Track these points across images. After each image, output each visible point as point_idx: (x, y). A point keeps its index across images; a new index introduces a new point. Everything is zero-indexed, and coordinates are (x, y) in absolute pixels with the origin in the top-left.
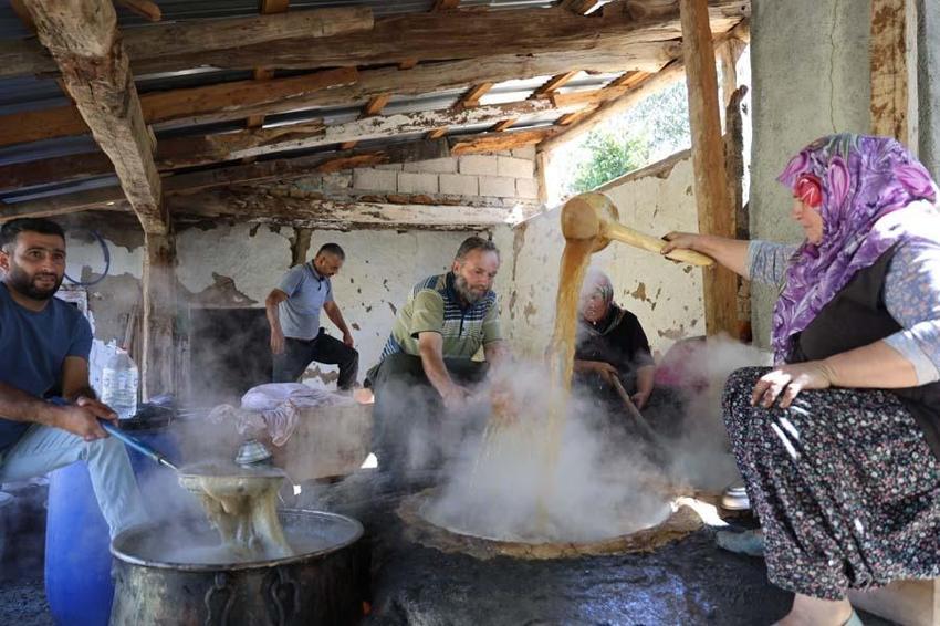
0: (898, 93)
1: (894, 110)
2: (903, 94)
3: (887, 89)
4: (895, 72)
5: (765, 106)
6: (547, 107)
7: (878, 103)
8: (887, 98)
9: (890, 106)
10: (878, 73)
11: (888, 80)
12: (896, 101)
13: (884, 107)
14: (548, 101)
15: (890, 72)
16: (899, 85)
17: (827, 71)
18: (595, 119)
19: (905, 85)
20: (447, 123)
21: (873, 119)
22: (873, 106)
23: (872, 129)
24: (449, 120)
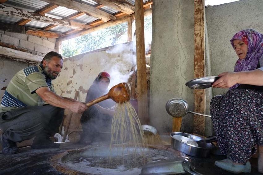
0: (202, 31)
1: (201, 35)
2: (203, 31)
3: (199, 29)
4: (201, 25)
5: (157, 31)
6: (68, 24)
7: (196, 32)
8: (199, 32)
9: (200, 34)
10: (196, 25)
11: (199, 27)
12: (201, 33)
13: (198, 34)
14: (68, 22)
15: (200, 25)
16: (202, 29)
17: (176, 24)
18: (81, 33)
19: (204, 29)
20: (32, 18)
21: (195, 37)
22: (195, 33)
23: (195, 39)
24: (33, 16)
